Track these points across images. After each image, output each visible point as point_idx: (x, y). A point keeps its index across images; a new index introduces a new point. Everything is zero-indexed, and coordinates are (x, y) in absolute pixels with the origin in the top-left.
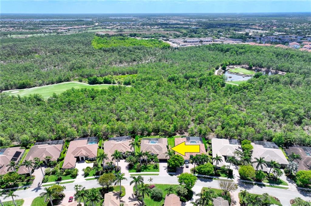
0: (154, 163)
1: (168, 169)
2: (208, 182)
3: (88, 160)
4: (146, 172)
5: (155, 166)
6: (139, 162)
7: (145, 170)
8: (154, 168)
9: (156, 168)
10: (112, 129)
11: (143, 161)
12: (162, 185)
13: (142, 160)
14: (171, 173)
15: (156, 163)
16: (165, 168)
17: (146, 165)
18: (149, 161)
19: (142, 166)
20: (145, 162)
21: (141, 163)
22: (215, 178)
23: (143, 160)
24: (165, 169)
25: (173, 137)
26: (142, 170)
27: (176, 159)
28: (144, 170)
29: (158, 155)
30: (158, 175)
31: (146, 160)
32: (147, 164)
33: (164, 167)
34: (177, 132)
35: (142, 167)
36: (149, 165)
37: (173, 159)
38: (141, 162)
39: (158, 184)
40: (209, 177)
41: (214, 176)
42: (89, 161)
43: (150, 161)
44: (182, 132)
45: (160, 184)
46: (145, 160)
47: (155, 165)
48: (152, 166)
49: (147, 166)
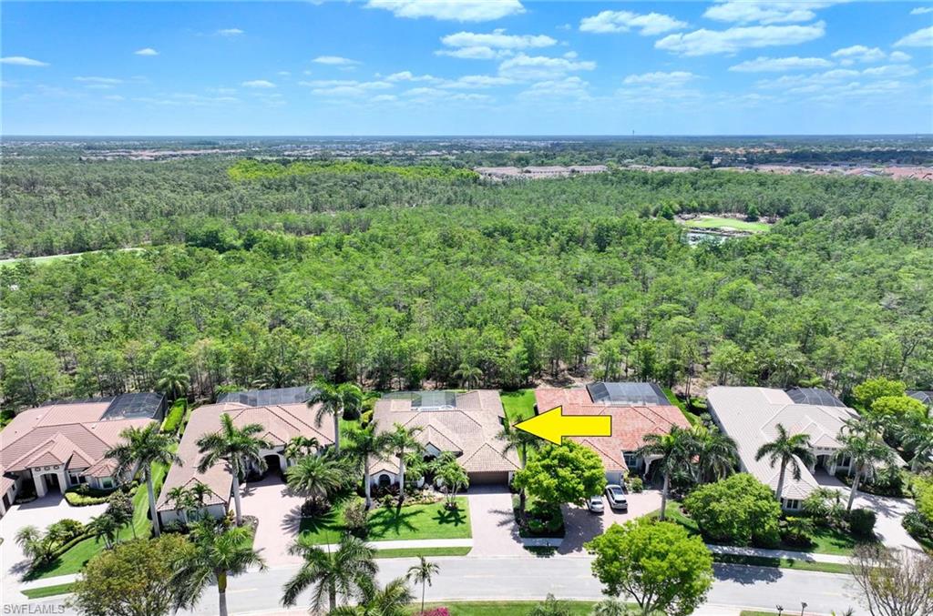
0: (439, 495)
1: (518, 522)
2: (758, 582)
3: (79, 493)
4: (396, 539)
5: (447, 507)
6: (361, 493)
7: (391, 532)
8: (443, 519)
9: (452, 516)
10: (241, 358)
11: (384, 487)
12: (494, 605)
13: (377, 480)
14: (538, 542)
15: (450, 496)
16: (503, 518)
17: (399, 507)
18: (412, 490)
19: (373, 511)
20: (394, 494)
21: (372, 496)
22: (791, 561)
23: (385, 479)
24: (503, 523)
25: (523, 394)
26: (377, 529)
27: (564, 461)
28: (384, 531)
29: (460, 454)
30: (464, 551)
31: (397, 484)
32: (401, 500)
33: (496, 512)
34: (540, 377)
35: (374, 517)
36: (414, 508)
37: (547, 461)
38: (368, 491)
39: (471, 605)
40: (751, 552)
41: (778, 548)
42: (83, 494)
43: (421, 489)
44: (561, 378)
45: (483, 604)
46: (392, 482)
47: (444, 503)
48: (431, 511)
49: (403, 511)
